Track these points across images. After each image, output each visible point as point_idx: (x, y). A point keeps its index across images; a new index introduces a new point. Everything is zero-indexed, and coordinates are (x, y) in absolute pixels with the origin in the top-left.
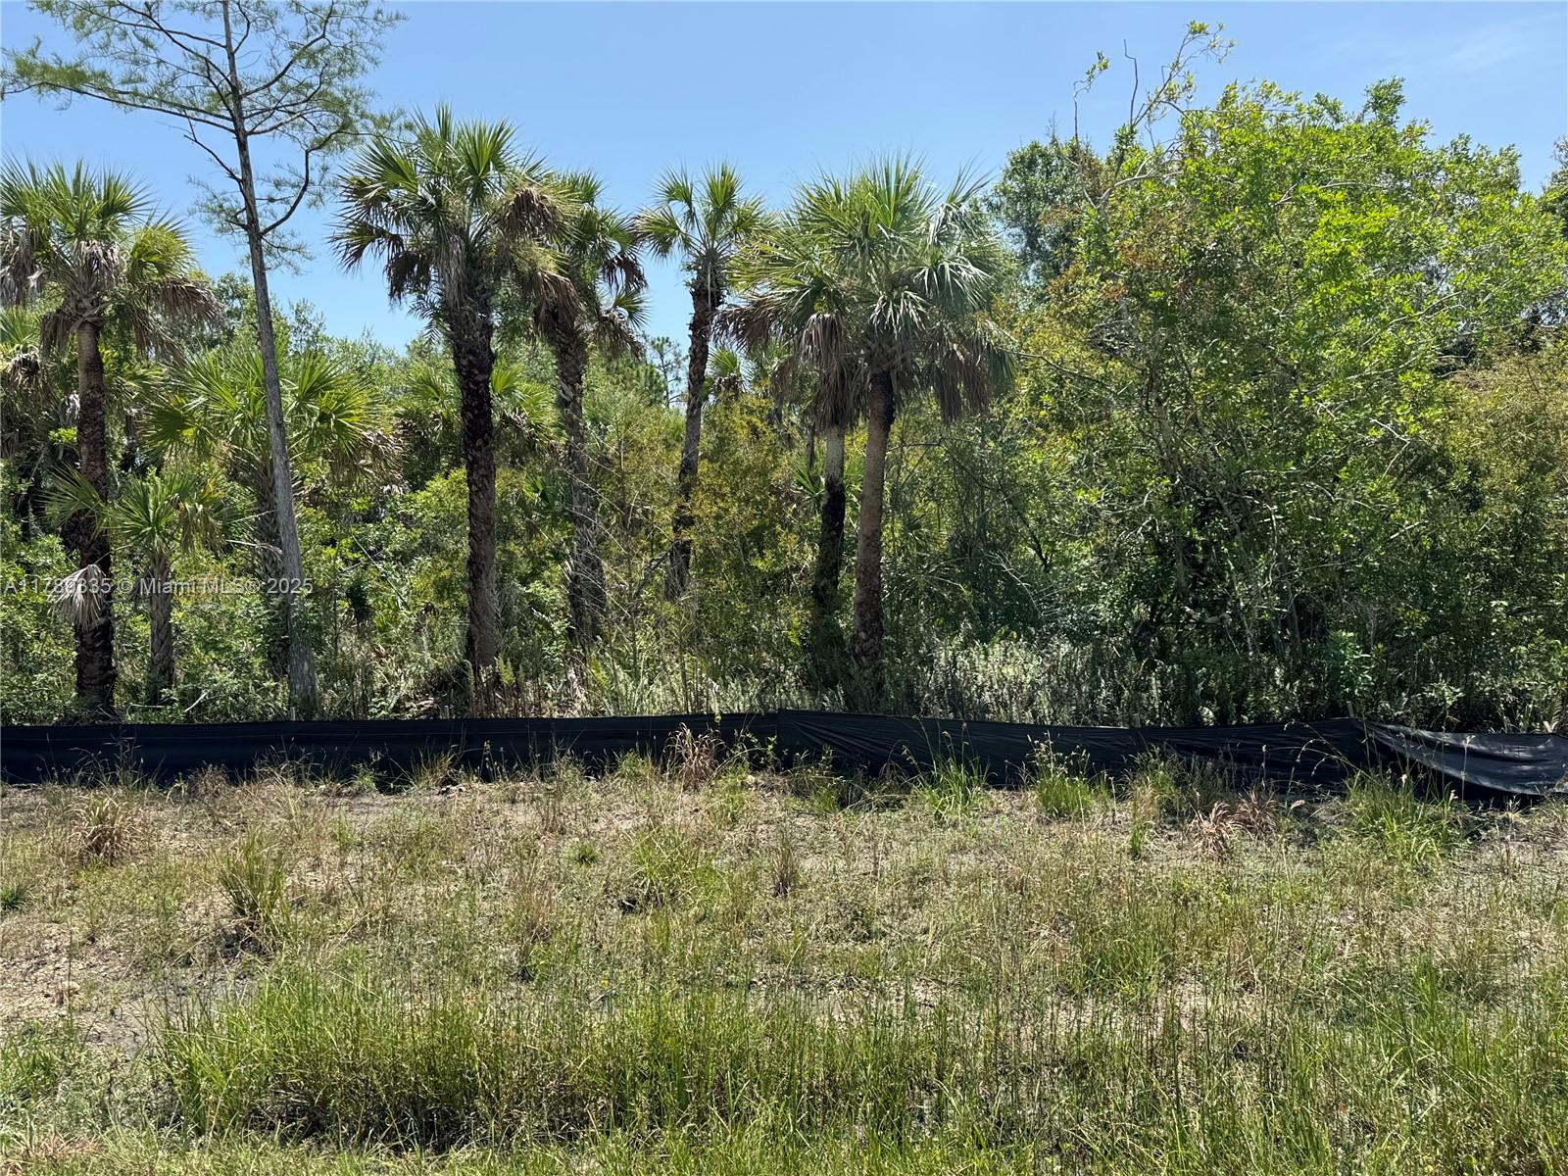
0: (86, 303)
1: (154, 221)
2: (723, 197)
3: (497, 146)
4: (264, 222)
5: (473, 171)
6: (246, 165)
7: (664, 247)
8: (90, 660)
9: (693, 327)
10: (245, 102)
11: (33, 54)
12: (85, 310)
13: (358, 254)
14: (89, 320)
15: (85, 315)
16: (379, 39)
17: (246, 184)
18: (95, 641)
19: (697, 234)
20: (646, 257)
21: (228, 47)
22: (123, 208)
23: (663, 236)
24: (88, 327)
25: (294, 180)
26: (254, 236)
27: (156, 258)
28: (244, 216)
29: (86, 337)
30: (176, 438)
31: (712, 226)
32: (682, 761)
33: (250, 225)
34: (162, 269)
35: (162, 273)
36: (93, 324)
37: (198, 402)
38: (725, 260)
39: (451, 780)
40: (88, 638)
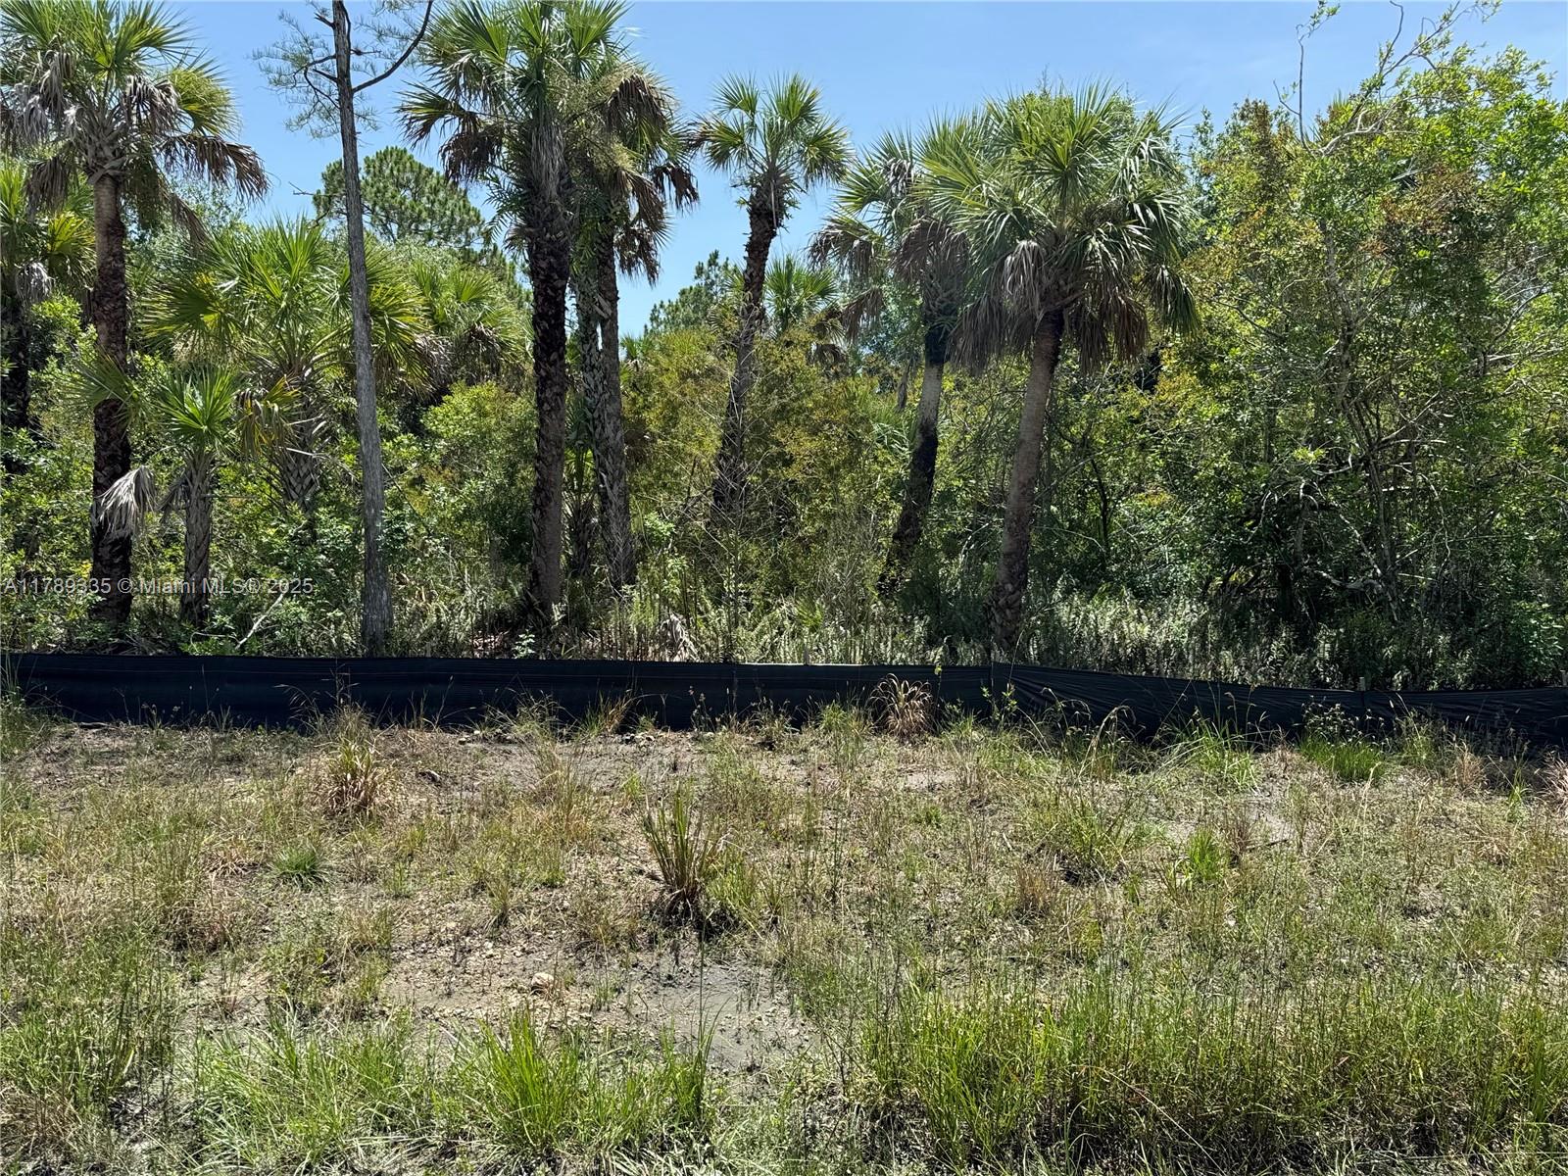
0: (107, 152)
1: (189, 60)
2: (797, 110)
7: (721, 158)
9: (750, 248)
12: (105, 159)
13: (426, 129)
14: (111, 173)
15: (106, 166)
17: (341, 27)
18: (114, 556)
19: (759, 147)
20: (698, 165)
22: (155, 42)
23: (725, 146)
24: (108, 181)
25: (405, 30)
26: (346, 92)
27: (193, 107)
28: (332, 66)
29: (106, 193)
30: (198, 325)
31: (776, 141)
32: (888, 714)
33: (342, 79)
34: (199, 122)
35: (198, 127)
36: (114, 178)
37: (232, 283)
38: (787, 179)
39: (625, 727)
40: (105, 552)
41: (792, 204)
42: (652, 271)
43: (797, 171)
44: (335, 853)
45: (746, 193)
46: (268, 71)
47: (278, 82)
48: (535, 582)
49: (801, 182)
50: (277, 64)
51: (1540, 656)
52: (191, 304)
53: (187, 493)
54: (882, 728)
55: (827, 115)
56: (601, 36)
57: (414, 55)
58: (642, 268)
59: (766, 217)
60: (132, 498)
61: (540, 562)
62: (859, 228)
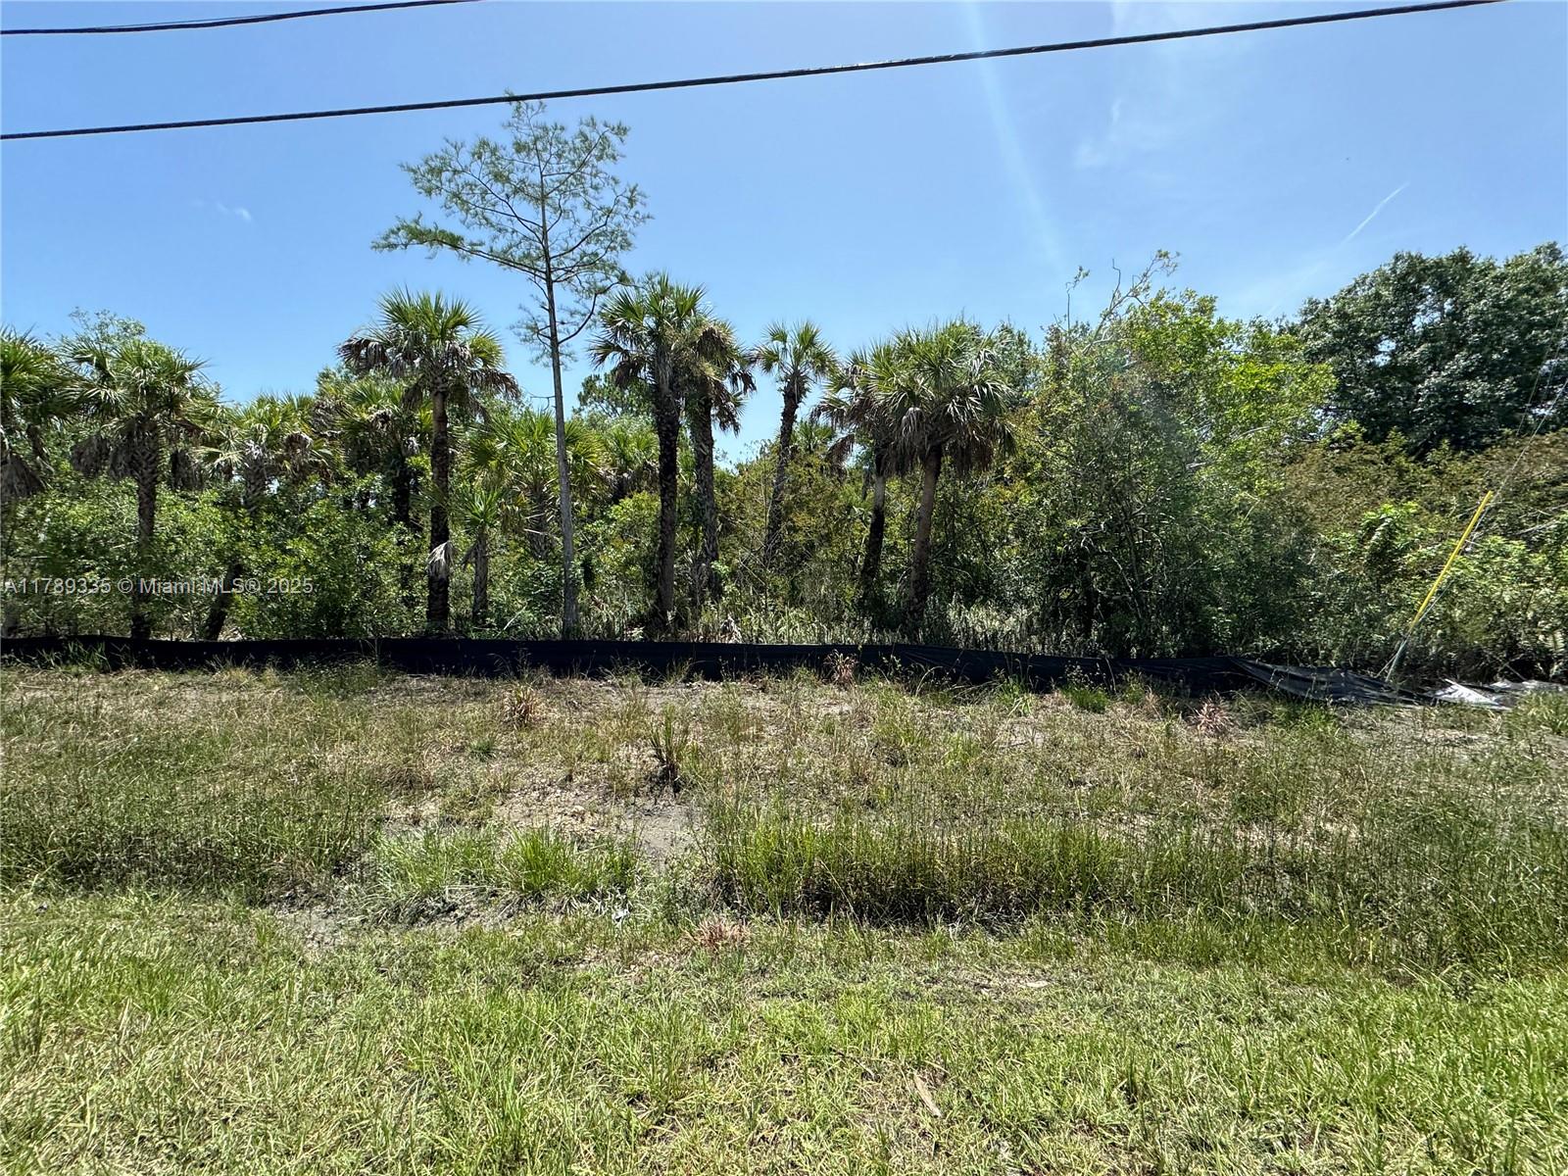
1: (481, 331)
2: (808, 340)
3: (695, 299)
4: (560, 337)
5: (678, 314)
6: (551, 302)
7: (768, 367)
8: (437, 599)
9: (784, 414)
10: (552, 262)
11: (417, 222)
12: (438, 384)
13: (602, 360)
16: (635, 230)
17: (551, 311)
19: (789, 360)
20: (756, 372)
21: (544, 227)
22: (464, 323)
23: (770, 360)
24: (440, 395)
25: (584, 311)
26: (555, 343)
27: (483, 355)
28: (548, 331)
29: (439, 401)
30: (486, 466)
31: (798, 357)
32: (833, 672)
33: (553, 337)
34: (486, 363)
35: (485, 365)
36: (443, 393)
37: (503, 444)
38: (806, 377)
39: (689, 679)
40: (435, 585)
41: (808, 390)
42: (737, 428)
43: (810, 373)
44: (503, 742)
45: (783, 385)
46: (519, 334)
47: (525, 340)
48: (659, 601)
49: (813, 378)
50: (523, 331)
51: (1219, 638)
52: (483, 455)
53: (476, 554)
54: (829, 679)
55: (824, 341)
56: (693, 306)
57: (589, 322)
58: (732, 427)
59: (793, 395)
60: (443, 557)
61: (662, 589)
62: (838, 401)
